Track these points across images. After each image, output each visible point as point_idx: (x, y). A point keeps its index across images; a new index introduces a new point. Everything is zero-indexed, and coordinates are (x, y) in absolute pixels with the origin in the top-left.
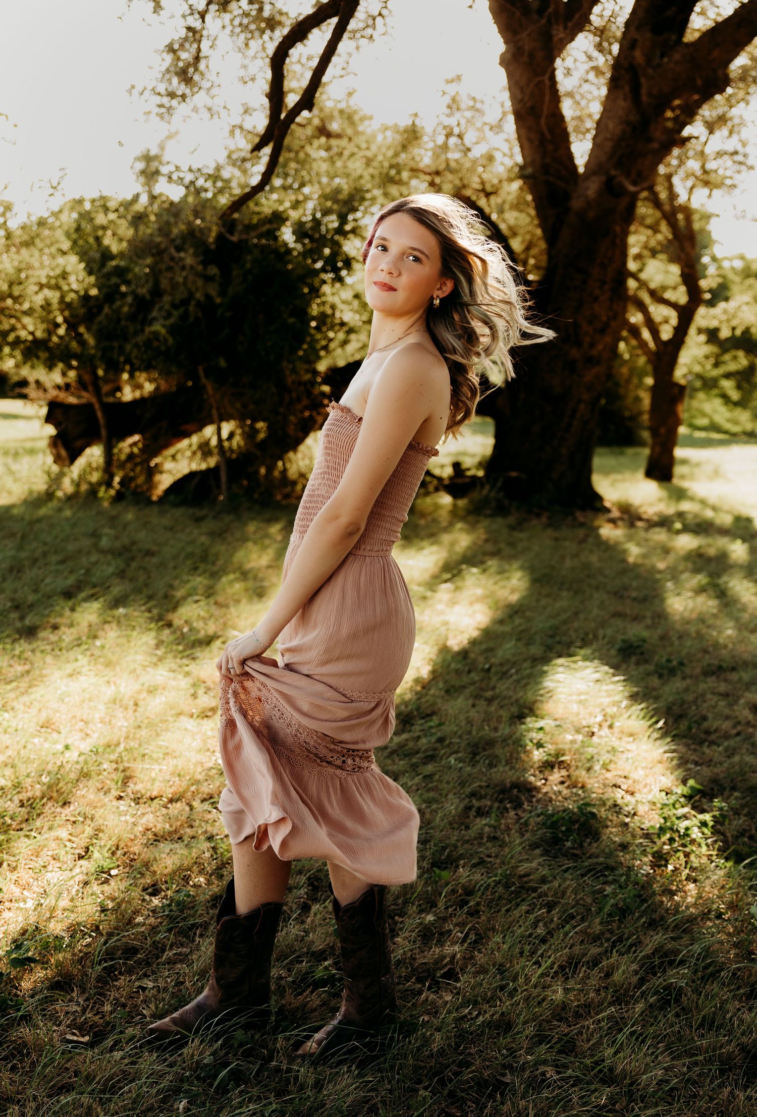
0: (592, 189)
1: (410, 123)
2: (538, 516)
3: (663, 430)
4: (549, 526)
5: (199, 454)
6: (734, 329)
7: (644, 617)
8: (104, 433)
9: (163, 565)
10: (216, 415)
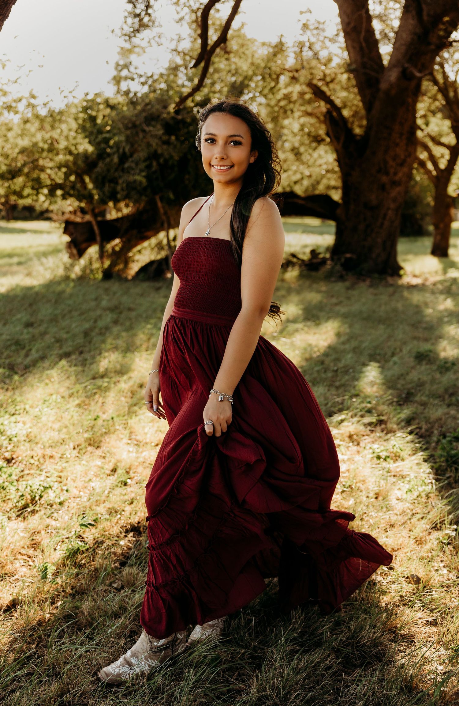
0: (393, 76)
1: (279, 41)
2: (364, 281)
3: (442, 226)
4: (371, 286)
5: (156, 249)
7: (431, 339)
8: (98, 238)
9: (140, 316)
10: (166, 225)
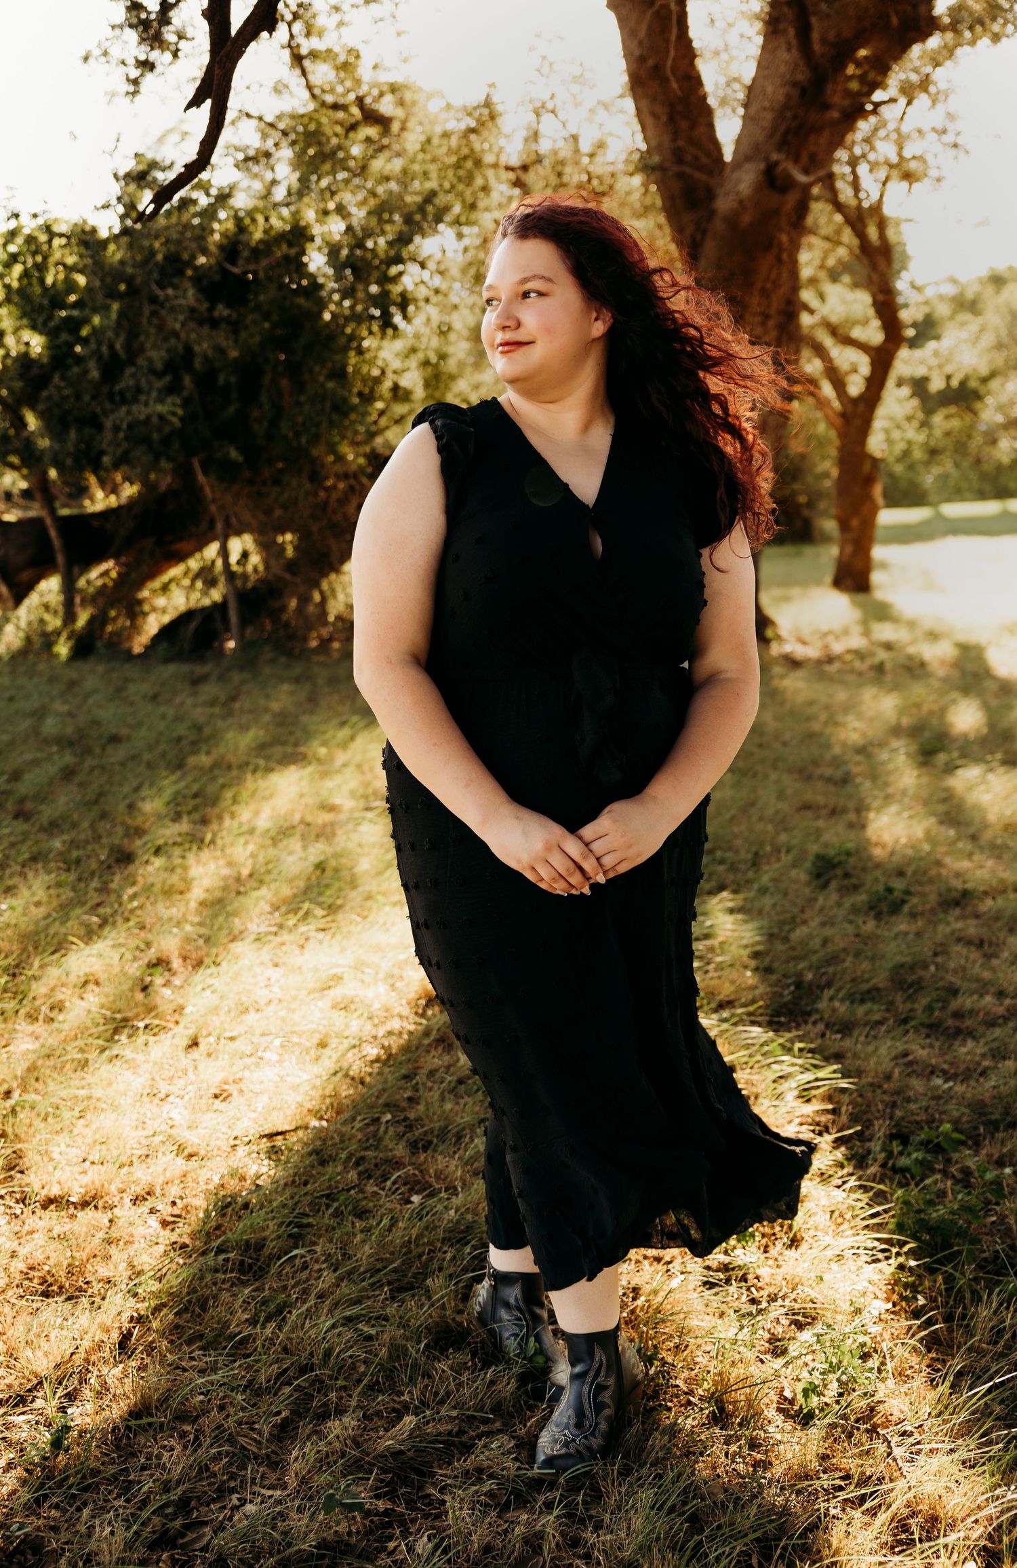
0: (745, 181)
1: (484, 97)
3: (855, 522)
5: (199, 584)
6: (948, 378)
8: (60, 559)
10: (219, 526)
